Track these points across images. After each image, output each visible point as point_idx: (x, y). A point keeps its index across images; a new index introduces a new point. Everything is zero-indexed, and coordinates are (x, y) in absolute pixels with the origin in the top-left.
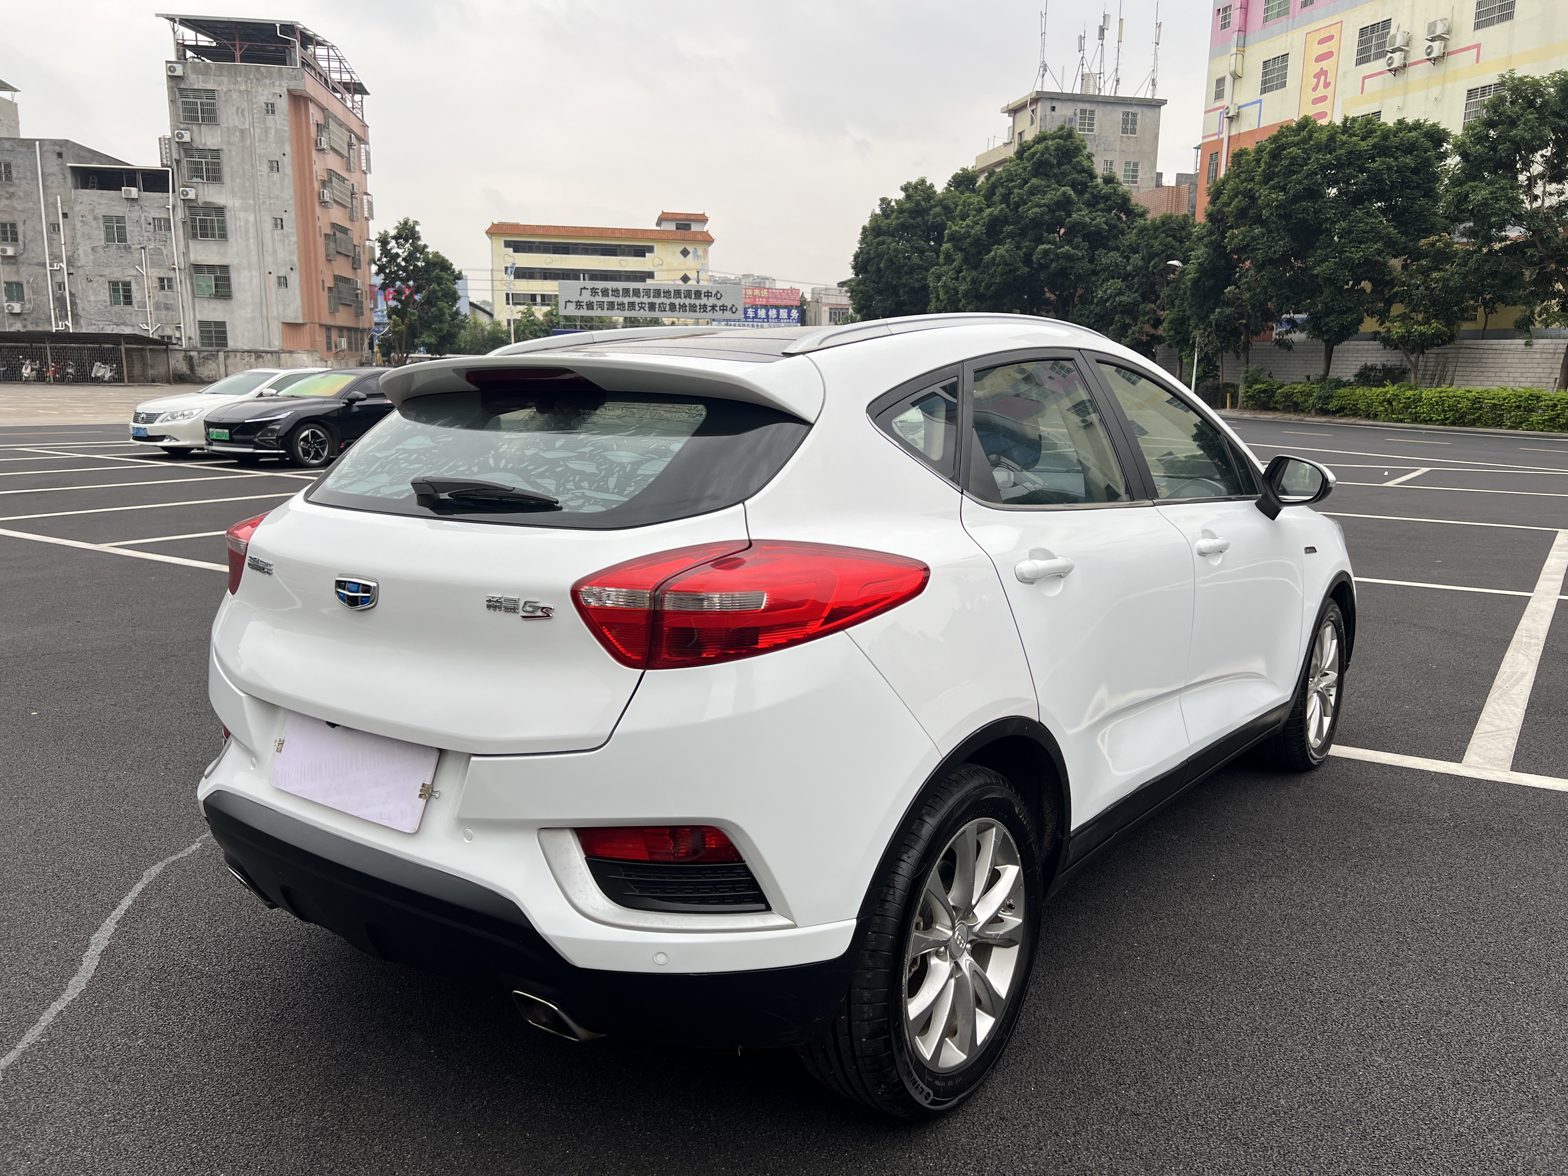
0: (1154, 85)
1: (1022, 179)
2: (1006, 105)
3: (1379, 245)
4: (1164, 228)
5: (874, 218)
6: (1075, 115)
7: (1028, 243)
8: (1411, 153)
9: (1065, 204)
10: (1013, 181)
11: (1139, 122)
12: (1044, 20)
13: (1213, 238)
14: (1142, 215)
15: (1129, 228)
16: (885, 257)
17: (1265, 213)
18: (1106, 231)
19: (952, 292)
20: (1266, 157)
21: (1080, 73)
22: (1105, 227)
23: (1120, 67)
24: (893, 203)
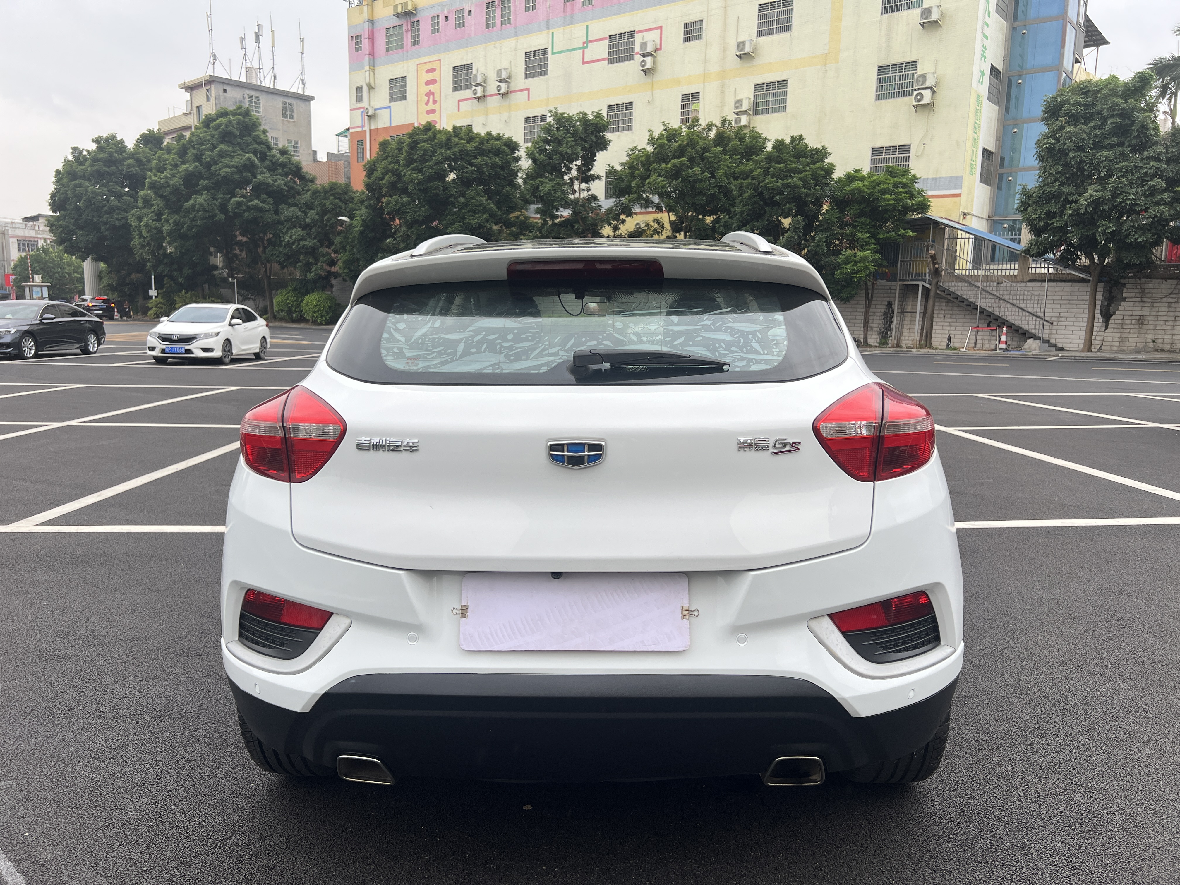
0: (303, 84)
1: (212, 144)
2: (183, 82)
3: (486, 216)
4: (331, 192)
5: (67, 163)
6: (244, 98)
7: (222, 196)
8: (498, 155)
9: (250, 167)
10: (203, 145)
11: (295, 110)
12: (209, 19)
13: (372, 202)
14: (312, 181)
15: (303, 190)
16: (84, 198)
17: (410, 188)
18: (286, 191)
19: (155, 231)
20: (405, 148)
21: (244, 66)
22: (285, 188)
23: (275, 66)
24: (85, 153)
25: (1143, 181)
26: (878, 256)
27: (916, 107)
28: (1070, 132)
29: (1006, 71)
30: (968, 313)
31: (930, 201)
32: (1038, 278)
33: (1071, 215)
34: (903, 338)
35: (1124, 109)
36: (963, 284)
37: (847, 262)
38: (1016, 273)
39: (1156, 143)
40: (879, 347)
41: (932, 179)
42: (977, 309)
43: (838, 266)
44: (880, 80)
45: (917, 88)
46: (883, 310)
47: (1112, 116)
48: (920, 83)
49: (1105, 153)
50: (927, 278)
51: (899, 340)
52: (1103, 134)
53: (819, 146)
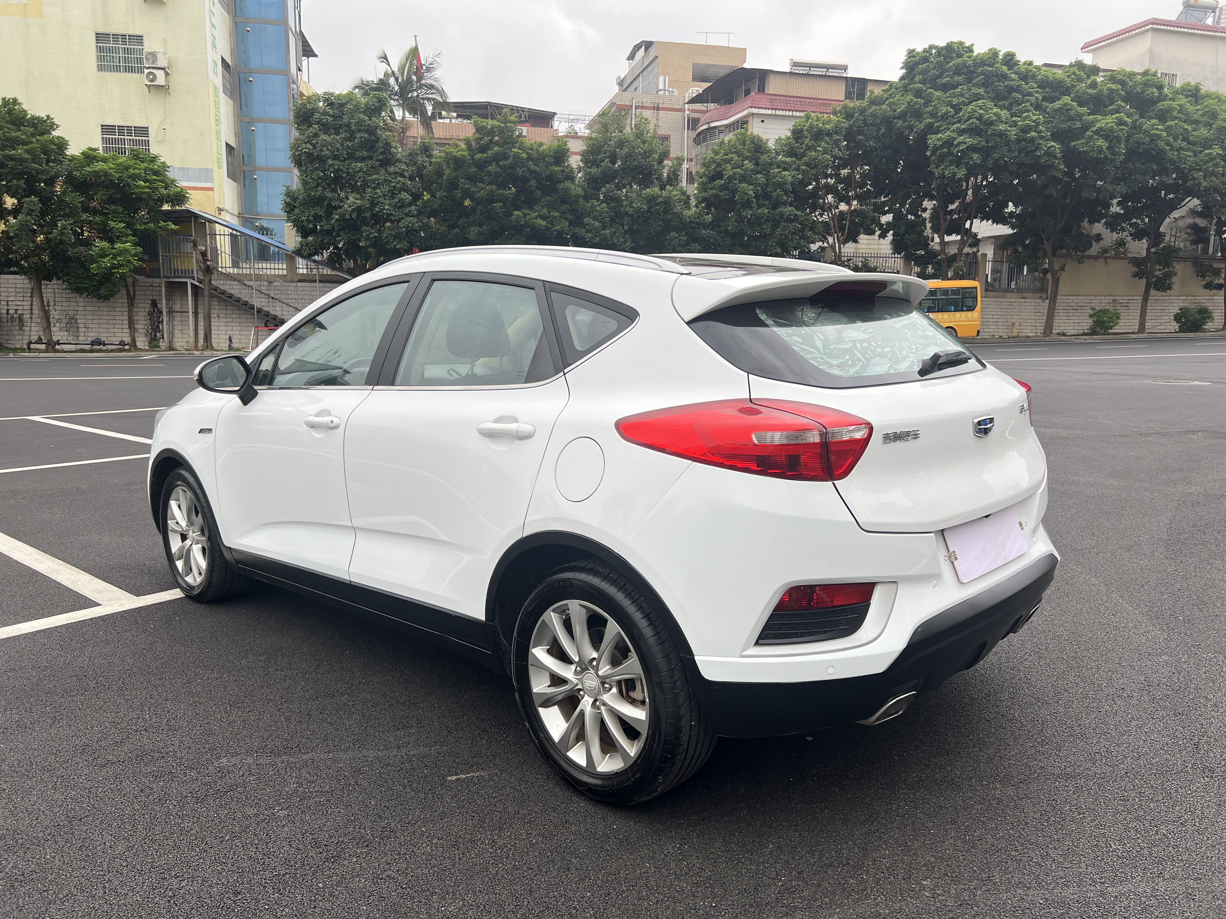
25: (394, 194)
26: (139, 249)
27: (149, 87)
28: (325, 140)
29: (235, 66)
30: (242, 312)
31: (187, 193)
32: (307, 278)
33: (337, 220)
34: (175, 340)
35: (369, 125)
36: (234, 282)
37: (102, 256)
38: (285, 272)
39: (399, 161)
40: (152, 351)
41: (179, 169)
42: (254, 308)
43: (93, 259)
44: (100, 49)
45: (147, 66)
46: (147, 310)
47: (360, 131)
48: (151, 62)
49: (359, 165)
50: (196, 275)
51: (171, 342)
52: (354, 146)
53: (43, 115)
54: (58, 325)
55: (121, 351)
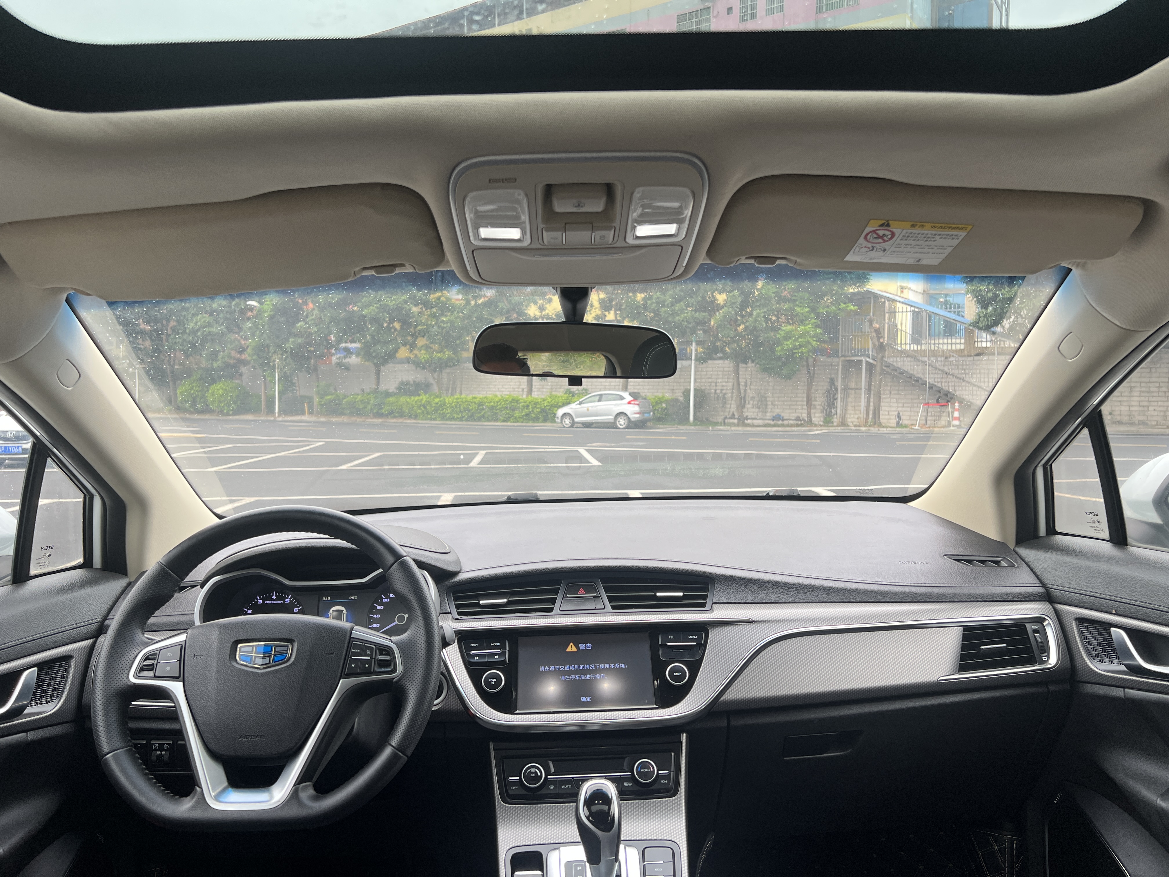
26: (819, 331)
30: (914, 388)
32: (985, 351)
34: (848, 416)
36: (909, 359)
37: (786, 339)
38: (962, 347)
40: (824, 426)
42: (926, 385)
43: (778, 343)
46: (825, 388)
50: (871, 353)
51: (843, 418)
54: (751, 402)
55: (797, 425)
